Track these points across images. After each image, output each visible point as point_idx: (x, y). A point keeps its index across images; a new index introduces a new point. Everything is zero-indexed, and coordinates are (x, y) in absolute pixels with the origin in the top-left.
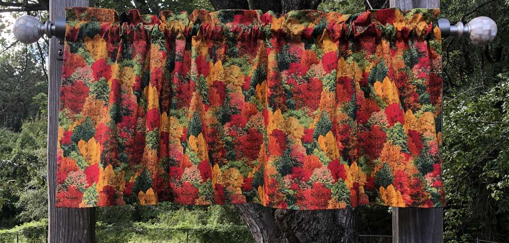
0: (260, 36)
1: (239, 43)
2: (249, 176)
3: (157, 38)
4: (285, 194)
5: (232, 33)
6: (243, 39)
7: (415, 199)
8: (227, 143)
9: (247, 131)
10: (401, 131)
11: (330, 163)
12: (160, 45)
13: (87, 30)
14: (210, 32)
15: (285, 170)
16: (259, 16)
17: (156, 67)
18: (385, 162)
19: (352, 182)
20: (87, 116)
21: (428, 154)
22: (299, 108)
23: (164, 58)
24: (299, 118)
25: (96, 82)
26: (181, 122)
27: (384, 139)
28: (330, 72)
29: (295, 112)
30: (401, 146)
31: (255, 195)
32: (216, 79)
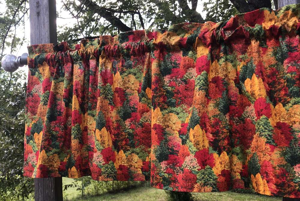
0: (146, 49)
2: (147, 160)
3: (77, 60)
4: (161, 176)
5: (125, 50)
6: (134, 53)
7: (281, 189)
8: (129, 134)
9: (141, 125)
10: (266, 124)
11: (196, 152)
12: (79, 65)
13: (39, 60)
14: (111, 51)
15: (161, 157)
16: (146, 34)
17: (76, 81)
18: (254, 152)
19: (220, 169)
20: (39, 117)
21: (297, 145)
22: (178, 105)
23: (81, 74)
24: (178, 114)
25: (44, 94)
26: (95, 120)
27: (253, 131)
28: (200, 74)
29: (174, 109)
30: (267, 138)
32: (117, 86)
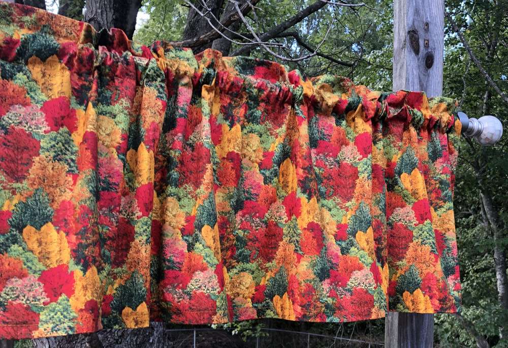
0: (289, 99)
1: (263, 104)
2: (262, 283)
3: (154, 79)
4: (322, 303)
5: (255, 90)
6: (267, 100)
7: (443, 304)
8: (238, 238)
9: (266, 223)
10: (431, 230)
11: (371, 264)
12: (158, 90)
13: (35, 46)
14: (228, 83)
15: (323, 274)
16: (287, 74)
17: (153, 122)
18: (411, 264)
19: (386, 286)
20: (36, 187)
21: (450, 255)
22: (330, 197)
23: (163, 110)
24: (330, 210)
25: (54, 134)
26: (182, 207)
27: (410, 237)
28: (367, 157)
29: (325, 202)
30: (431, 246)
31: (268, 307)
32: (233, 150)
